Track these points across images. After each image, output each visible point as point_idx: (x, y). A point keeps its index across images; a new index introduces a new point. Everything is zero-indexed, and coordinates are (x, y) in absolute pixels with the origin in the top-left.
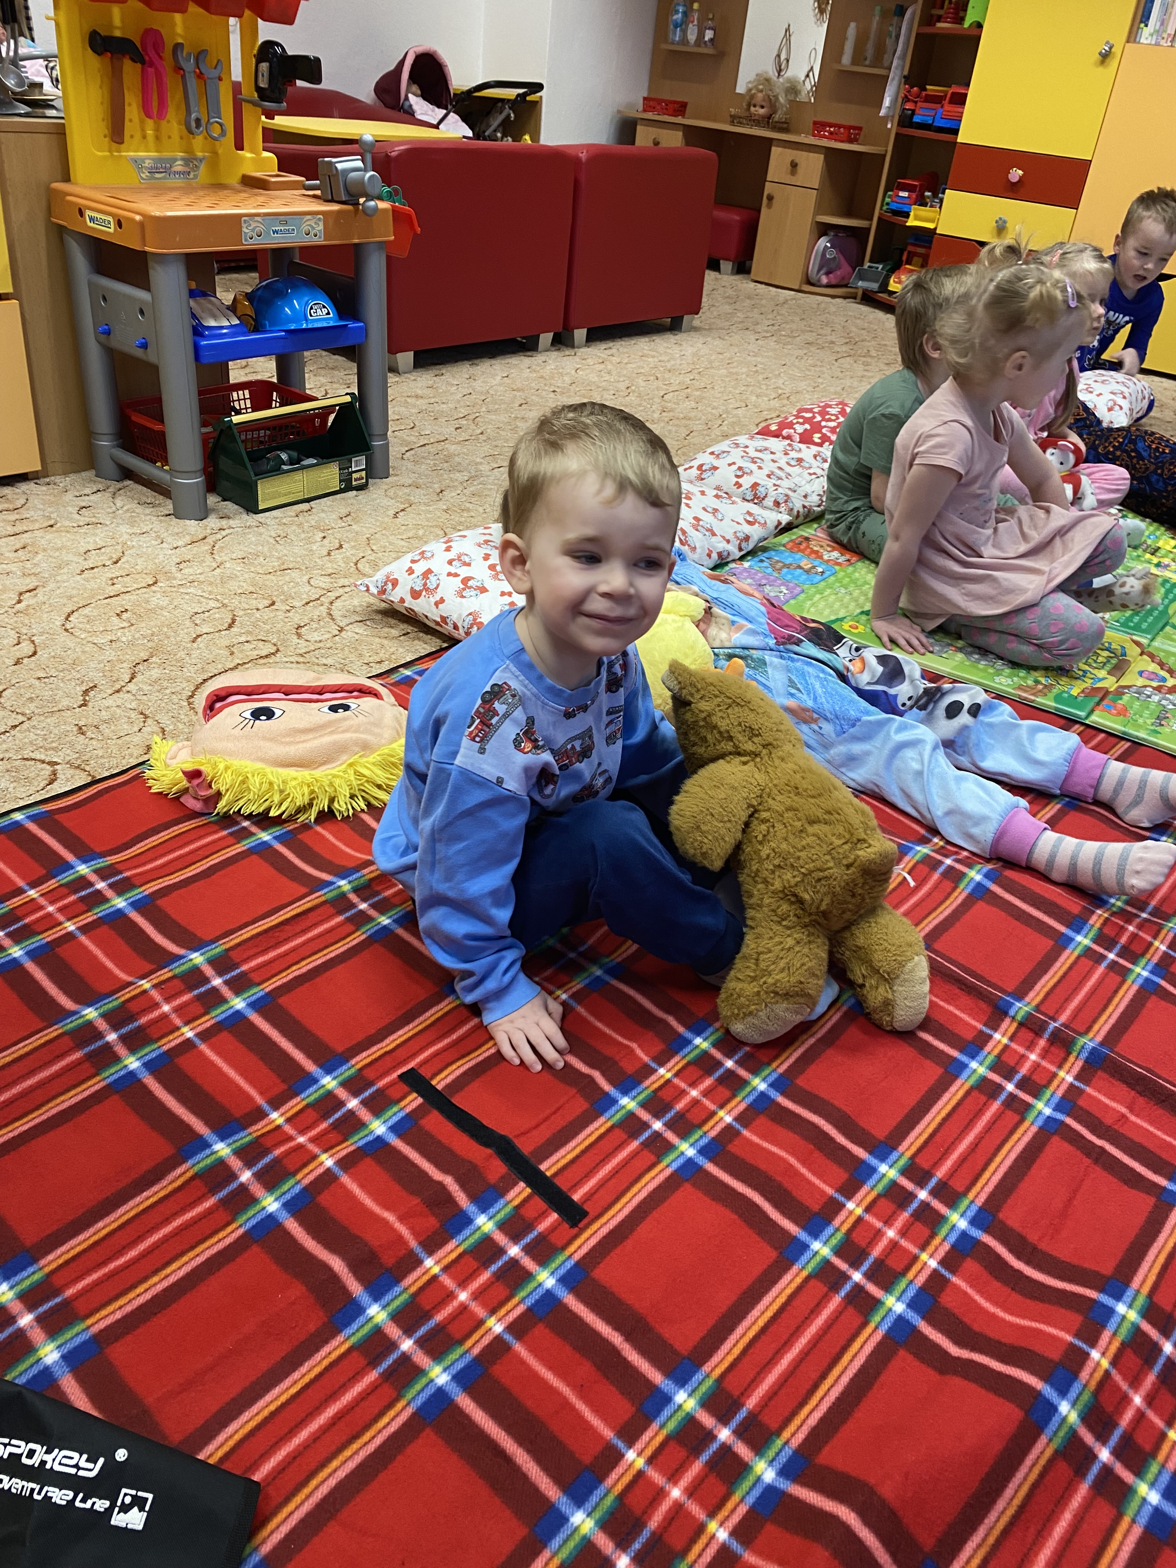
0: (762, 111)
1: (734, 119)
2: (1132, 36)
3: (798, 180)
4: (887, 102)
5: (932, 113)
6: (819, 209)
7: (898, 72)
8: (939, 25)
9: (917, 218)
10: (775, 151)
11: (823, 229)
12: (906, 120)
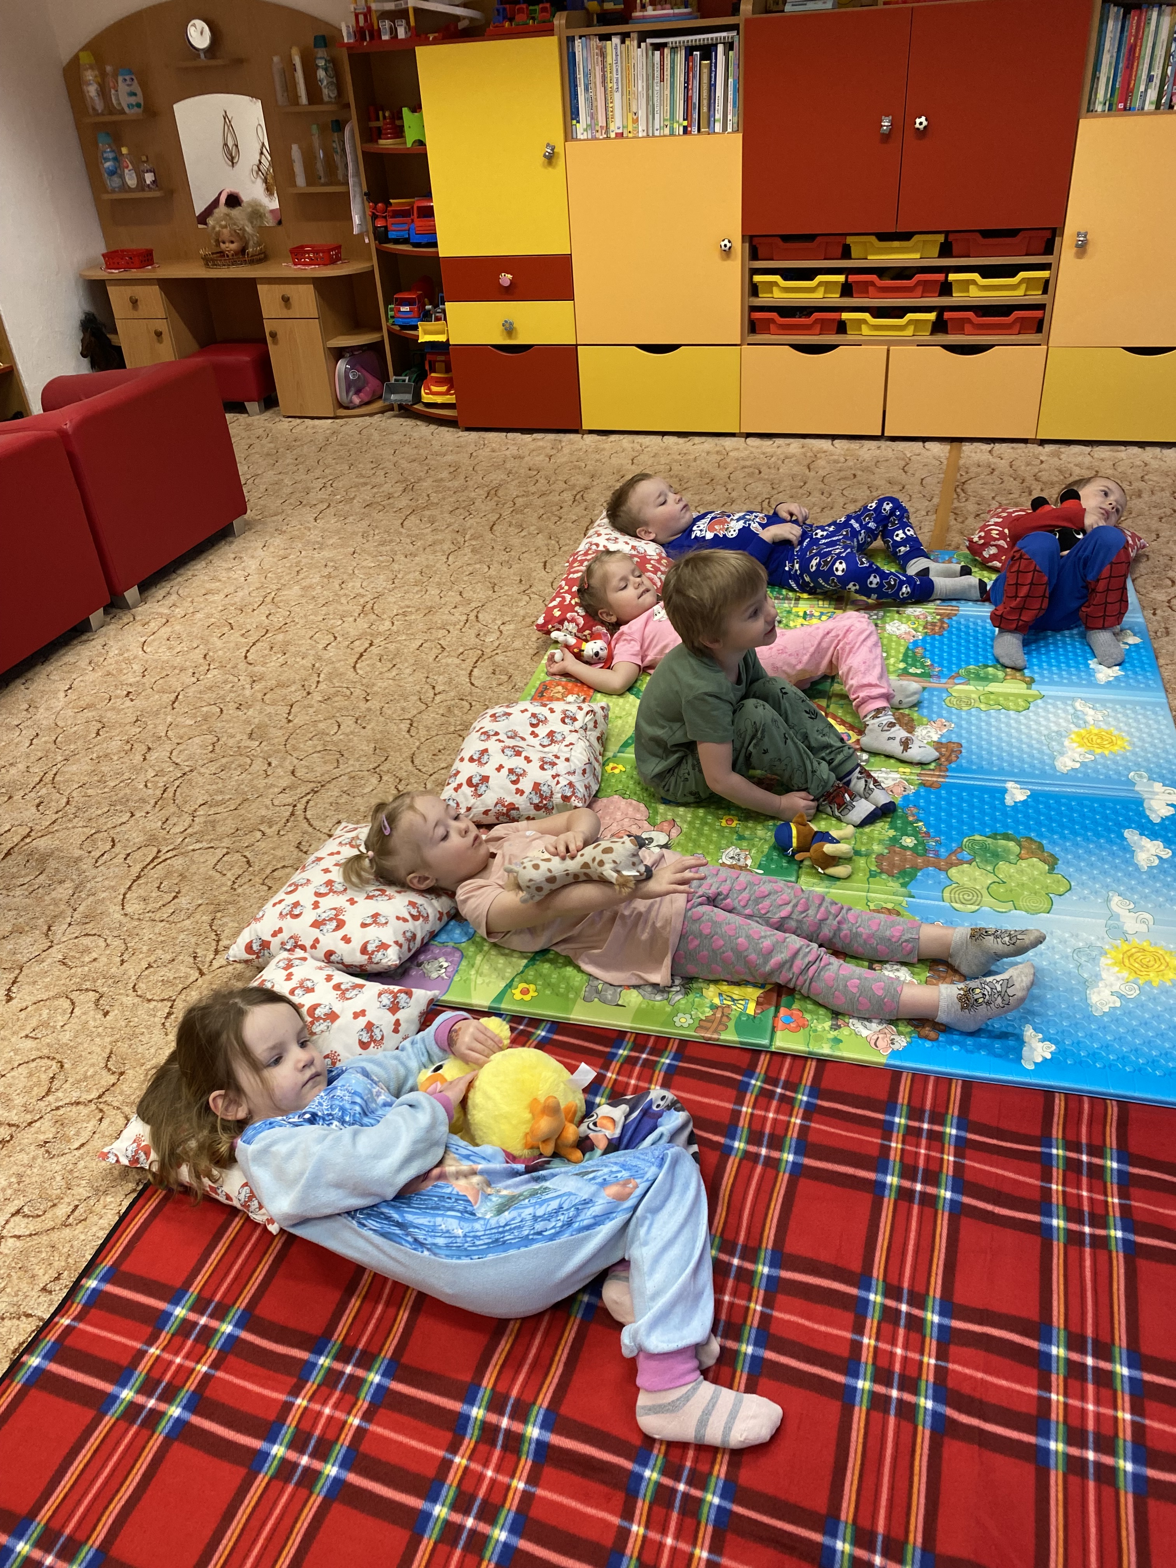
0: (233, 246)
1: (208, 262)
2: (569, 135)
3: (295, 312)
4: (356, 220)
5: (406, 227)
6: (326, 334)
7: (357, 189)
8: (381, 142)
9: (426, 333)
10: (262, 289)
11: (338, 353)
12: (382, 236)
